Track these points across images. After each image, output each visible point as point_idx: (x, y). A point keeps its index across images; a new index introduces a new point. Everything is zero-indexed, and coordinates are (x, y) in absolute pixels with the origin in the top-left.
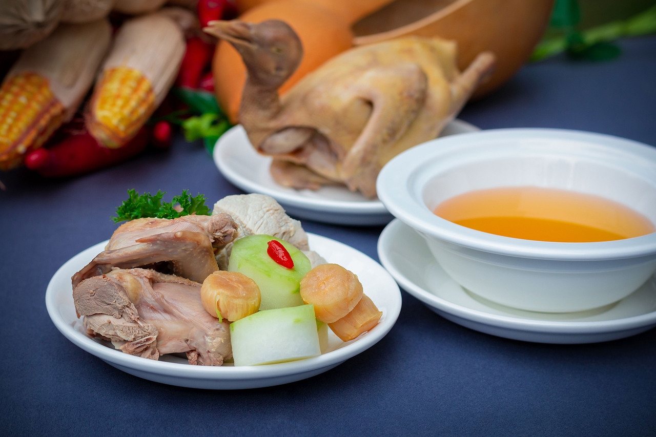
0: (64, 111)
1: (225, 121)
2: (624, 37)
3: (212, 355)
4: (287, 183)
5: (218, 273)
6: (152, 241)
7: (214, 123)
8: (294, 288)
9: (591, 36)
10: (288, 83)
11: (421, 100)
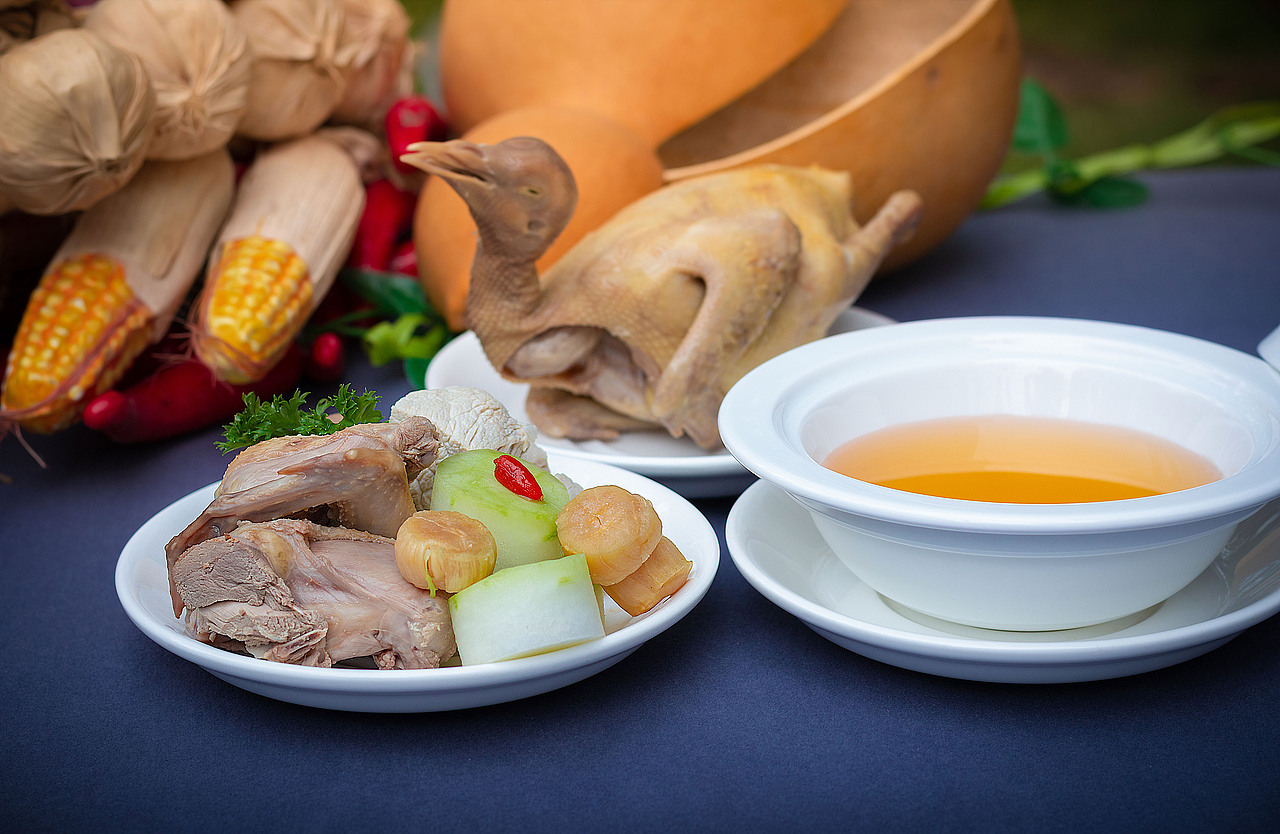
0: (151, 322)
1: (440, 328)
2: (1150, 168)
3: (421, 654)
4: (557, 431)
5: (418, 516)
6: (306, 470)
7: (419, 332)
8: (547, 532)
9: (1091, 168)
10: (551, 251)
11: (792, 272)
